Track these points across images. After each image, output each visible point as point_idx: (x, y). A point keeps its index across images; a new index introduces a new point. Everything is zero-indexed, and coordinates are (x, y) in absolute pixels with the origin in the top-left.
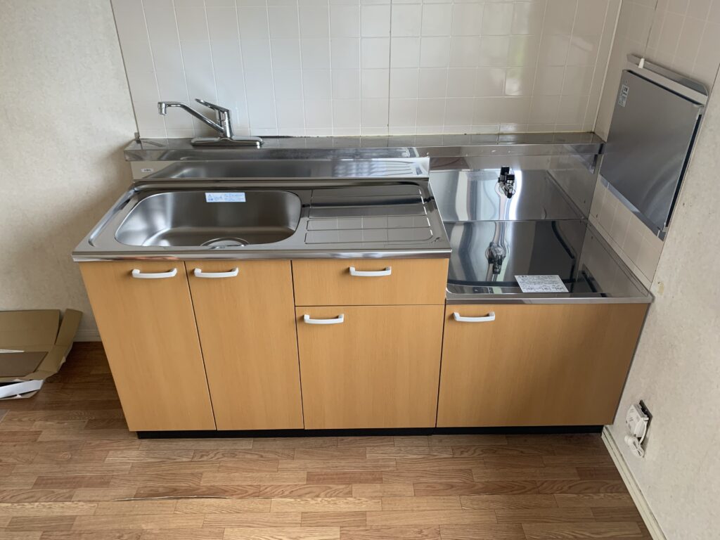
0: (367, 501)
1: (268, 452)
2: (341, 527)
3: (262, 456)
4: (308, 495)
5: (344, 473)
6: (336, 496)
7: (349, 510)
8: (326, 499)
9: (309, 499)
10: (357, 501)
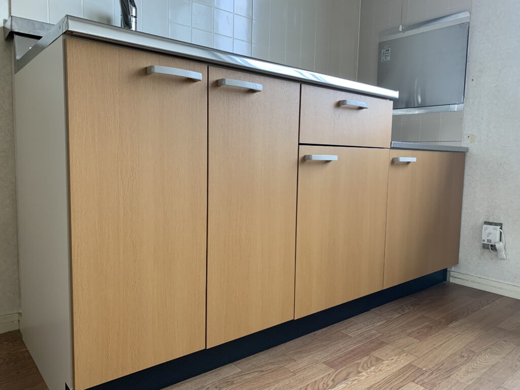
0: (399, 358)
1: (262, 366)
2: (413, 381)
3: (262, 371)
4: (351, 376)
5: (352, 351)
6: (372, 366)
7: (397, 369)
8: (369, 371)
9: (356, 378)
10: (392, 361)
